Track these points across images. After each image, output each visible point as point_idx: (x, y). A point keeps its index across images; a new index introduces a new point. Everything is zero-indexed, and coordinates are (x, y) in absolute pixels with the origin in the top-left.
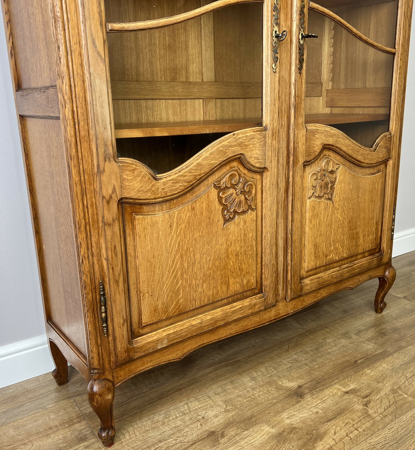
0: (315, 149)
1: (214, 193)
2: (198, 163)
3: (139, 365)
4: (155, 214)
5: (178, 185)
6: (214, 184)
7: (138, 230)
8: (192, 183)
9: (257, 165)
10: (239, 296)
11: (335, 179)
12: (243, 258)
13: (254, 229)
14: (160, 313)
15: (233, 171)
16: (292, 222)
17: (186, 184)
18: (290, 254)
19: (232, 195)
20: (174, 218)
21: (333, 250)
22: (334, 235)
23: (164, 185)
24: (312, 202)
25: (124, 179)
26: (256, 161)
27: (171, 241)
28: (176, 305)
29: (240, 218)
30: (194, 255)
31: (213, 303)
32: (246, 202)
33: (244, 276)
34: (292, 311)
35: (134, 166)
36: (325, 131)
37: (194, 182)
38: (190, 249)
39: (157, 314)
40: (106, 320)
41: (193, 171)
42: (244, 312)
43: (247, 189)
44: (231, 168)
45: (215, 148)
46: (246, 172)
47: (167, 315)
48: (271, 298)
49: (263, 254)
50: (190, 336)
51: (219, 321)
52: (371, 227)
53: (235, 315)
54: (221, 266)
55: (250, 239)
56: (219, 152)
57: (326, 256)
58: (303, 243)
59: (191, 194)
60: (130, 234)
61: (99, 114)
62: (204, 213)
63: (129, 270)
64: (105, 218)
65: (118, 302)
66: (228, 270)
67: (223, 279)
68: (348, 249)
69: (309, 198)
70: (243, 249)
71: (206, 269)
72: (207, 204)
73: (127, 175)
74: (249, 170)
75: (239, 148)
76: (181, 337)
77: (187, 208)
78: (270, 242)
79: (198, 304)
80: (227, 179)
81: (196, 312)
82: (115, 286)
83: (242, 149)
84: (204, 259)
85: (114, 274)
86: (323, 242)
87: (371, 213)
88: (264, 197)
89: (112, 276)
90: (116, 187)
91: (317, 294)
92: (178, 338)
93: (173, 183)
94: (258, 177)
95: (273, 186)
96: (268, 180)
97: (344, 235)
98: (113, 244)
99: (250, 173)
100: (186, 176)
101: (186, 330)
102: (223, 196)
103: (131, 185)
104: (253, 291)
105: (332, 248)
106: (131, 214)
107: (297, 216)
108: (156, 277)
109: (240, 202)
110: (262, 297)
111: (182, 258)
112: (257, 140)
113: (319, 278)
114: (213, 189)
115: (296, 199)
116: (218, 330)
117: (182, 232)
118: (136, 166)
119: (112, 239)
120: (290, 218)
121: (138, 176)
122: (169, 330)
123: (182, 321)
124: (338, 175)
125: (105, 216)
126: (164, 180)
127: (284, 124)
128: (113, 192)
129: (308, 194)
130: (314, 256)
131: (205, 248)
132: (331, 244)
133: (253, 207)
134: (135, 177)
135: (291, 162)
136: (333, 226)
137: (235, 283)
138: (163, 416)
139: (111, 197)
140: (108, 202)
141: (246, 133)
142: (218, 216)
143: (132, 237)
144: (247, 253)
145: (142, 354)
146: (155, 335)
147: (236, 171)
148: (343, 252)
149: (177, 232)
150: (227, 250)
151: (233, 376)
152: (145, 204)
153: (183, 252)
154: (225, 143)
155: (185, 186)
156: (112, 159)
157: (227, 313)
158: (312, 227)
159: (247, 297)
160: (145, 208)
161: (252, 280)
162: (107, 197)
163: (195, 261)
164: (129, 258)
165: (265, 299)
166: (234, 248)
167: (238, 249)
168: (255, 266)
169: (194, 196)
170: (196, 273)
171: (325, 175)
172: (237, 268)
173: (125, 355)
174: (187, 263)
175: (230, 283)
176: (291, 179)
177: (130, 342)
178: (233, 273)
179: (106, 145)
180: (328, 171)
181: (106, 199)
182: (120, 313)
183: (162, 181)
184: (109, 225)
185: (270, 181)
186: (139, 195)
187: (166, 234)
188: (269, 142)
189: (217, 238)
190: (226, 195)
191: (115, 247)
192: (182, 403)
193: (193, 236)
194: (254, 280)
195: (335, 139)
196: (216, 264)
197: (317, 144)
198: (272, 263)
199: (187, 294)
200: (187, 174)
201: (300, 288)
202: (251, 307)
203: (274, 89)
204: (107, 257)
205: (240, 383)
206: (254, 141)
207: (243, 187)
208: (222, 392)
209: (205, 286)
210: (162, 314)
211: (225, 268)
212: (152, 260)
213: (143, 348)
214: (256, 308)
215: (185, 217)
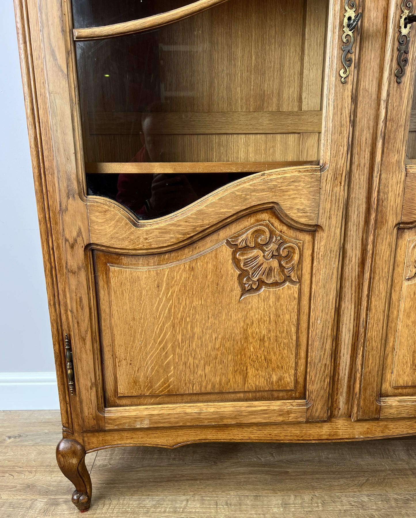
1: (226, 252)
2: (199, 211)
3: (116, 438)
4: (136, 269)
5: (167, 237)
6: (227, 240)
7: (112, 285)
8: (189, 236)
9: (303, 220)
10: (265, 394)
12: (272, 346)
13: (293, 309)
14: (142, 387)
15: (260, 225)
16: (367, 310)
17: (181, 236)
18: (360, 356)
19: (256, 258)
20: (164, 277)
23: (147, 234)
24: (413, 287)
25: (93, 222)
26: (301, 214)
27: (159, 304)
28: (164, 383)
29: (269, 292)
30: (192, 328)
31: (221, 393)
32: (283, 271)
33: (273, 370)
34: (362, 437)
35: (106, 207)
37: (192, 235)
38: (186, 319)
39: (137, 387)
40: (73, 378)
41: (191, 220)
42: (269, 417)
43: (283, 253)
44: (257, 221)
45: (229, 192)
46: (285, 228)
47: (152, 391)
48: (319, 410)
49: (309, 348)
50: (181, 424)
51: (227, 418)
53: (253, 416)
54: (234, 349)
55: (286, 322)
56: (234, 197)
58: (391, 344)
59: (191, 249)
60: (104, 287)
61: (60, 141)
62: (209, 277)
63: (103, 328)
64: (69, 264)
65: (84, 363)
66: (245, 356)
67: (238, 367)
69: (409, 279)
70: (273, 334)
71: (210, 348)
72: (214, 266)
73: (97, 217)
74: (290, 227)
75: (270, 195)
76: (169, 422)
77: (182, 267)
78: (322, 332)
79: (196, 389)
80: (249, 236)
81: (195, 398)
82: (81, 343)
83: (276, 196)
84: (208, 336)
85: (79, 330)
88: (314, 268)
89: (77, 331)
90: (83, 230)
92: (164, 423)
93: (160, 233)
94: (307, 238)
95: (331, 253)
96: (322, 244)
98: (79, 295)
99: (292, 231)
100: (180, 226)
101: (176, 416)
102: (241, 258)
103: (101, 230)
104: (290, 393)
106: (106, 264)
107: (377, 303)
108: (137, 344)
109: (271, 270)
110: (303, 405)
111: (174, 327)
112: (303, 185)
114: (224, 247)
115: (377, 278)
116: (230, 428)
117: (175, 295)
119: (76, 289)
120: (364, 303)
121: (111, 219)
122: (154, 410)
123: (177, 403)
125: (69, 261)
126: (149, 228)
127: (365, 164)
128: (78, 236)
129: (406, 273)
131: (210, 321)
133: (294, 279)
134: (107, 220)
135: (372, 222)
137: (258, 376)
138: (154, 503)
139: (76, 240)
140: (72, 247)
141: (286, 173)
142: (231, 283)
144: (280, 340)
145: (116, 427)
146: (134, 410)
147: (267, 226)
149: (168, 294)
150: (245, 330)
151: (264, 490)
152: (123, 254)
153: (176, 321)
154: (247, 185)
155: (178, 238)
156: (77, 196)
157: (241, 412)
158: (410, 324)
159: (278, 399)
160: (125, 260)
161: (288, 377)
162: (71, 241)
163: (194, 334)
164: (103, 315)
165: (308, 409)
166: (257, 330)
167: (264, 332)
168: (293, 360)
169: (195, 252)
170: (195, 351)
172: (261, 357)
173: (93, 423)
174: (182, 336)
175: (250, 375)
176: (370, 247)
177: (100, 410)
178: (254, 362)
179: (69, 179)
181: (69, 243)
182: (87, 375)
183: (145, 228)
184: (74, 273)
185: (325, 246)
186: (112, 242)
187: (152, 295)
188: (328, 187)
189: (229, 312)
190: (245, 257)
191: (81, 299)
192: (184, 498)
193: (191, 302)
194: (290, 378)
196: (226, 345)
198: (324, 362)
199: (181, 373)
200: (182, 223)
201: (377, 409)
202: (281, 413)
203: (342, 109)
204: (72, 309)
205: (265, 502)
206: (299, 186)
207: (278, 250)
208: (235, 505)
209: (208, 369)
210: (144, 388)
211: (241, 353)
212: (131, 322)
213: (116, 421)
214: (292, 417)
215: (181, 278)
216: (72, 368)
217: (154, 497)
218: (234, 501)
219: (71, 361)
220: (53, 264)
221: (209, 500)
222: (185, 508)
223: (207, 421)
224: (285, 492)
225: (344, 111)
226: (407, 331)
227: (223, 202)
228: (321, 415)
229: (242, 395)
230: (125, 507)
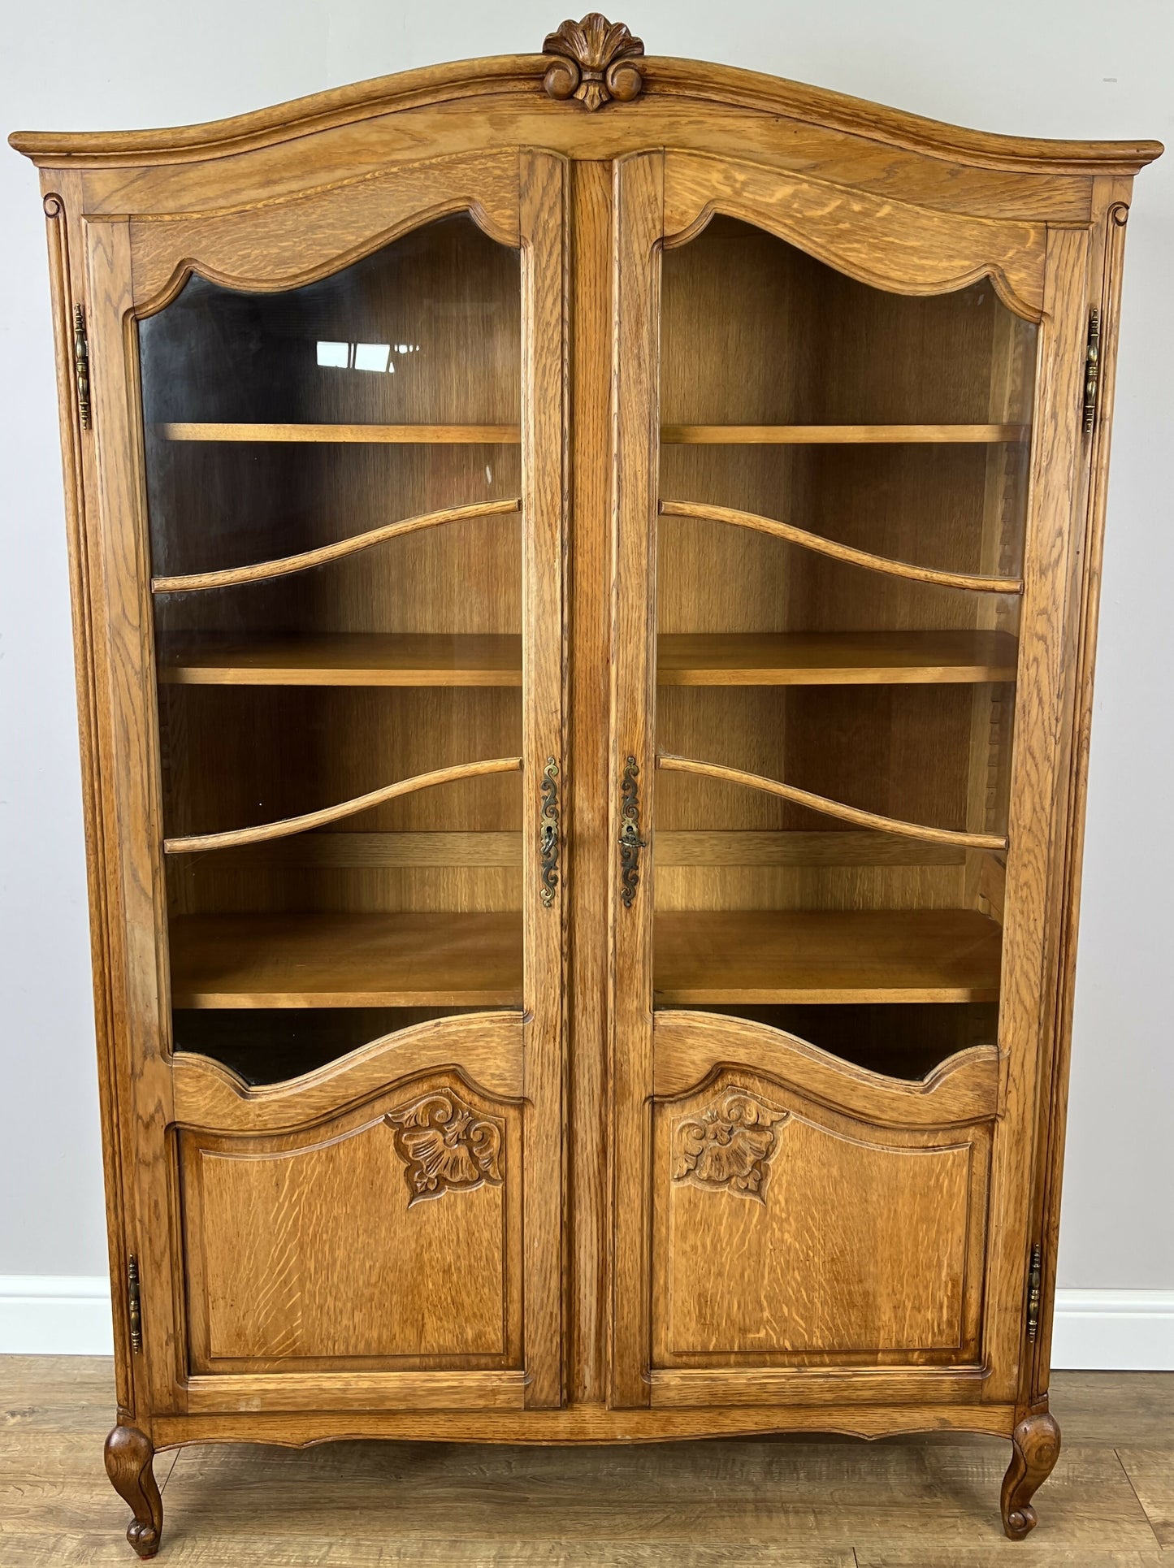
0: (685, 1069)
1: (386, 1135)
2: (341, 1076)
3: (207, 1427)
4: (244, 1157)
5: (292, 1112)
6: (386, 1116)
7: (206, 1181)
8: (325, 1111)
9: (500, 1090)
10: (456, 1360)
11: (772, 1145)
12: (463, 1281)
13: (497, 1223)
14: (250, 1344)
15: (437, 1094)
16: (614, 1226)
17: (312, 1111)
18: (610, 1301)
19: (433, 1143)
20: (286, 1170)
21: (768, 1321)
22: (769, 1281)
23: (261, 1109)
24: (686, 1191)
25: (180, 1091)
26: (497, 1082)
27: (278, 1214)
28: (286, 1338)
29: (457, 1194)
30: (332, 1250)
31: (380, 1356)
32: (476, 1164)
33: (467, 1320)
34: (628, 1437)
35: (200, 1071)
36: (721, 1031)
37: (330, 1110)
38: (321, 1236)
39: (243, 1343)
40: (138, 1328)
42: (462, 1400)
43: (476, 1137)
44: (434, 1088)
45: (386, 1049)
46: (476, 1099)
47: (266, 1351)
48: (546, 1390)
49: (526, 1284)
50: (315, 1408)
51: (392, 1399)
52: (926, 1287)
53: (435, 1398)
54: (401, 1285)
55: (485, 1244)
57: (744, 1331)
58: (662, 1282)
59: (330, 1129)
60: (192, 1182)
61: (138, 982)
62: (358, 1171)
63: (190, 1247)
64: (141, 1151)
65: (157, 1300)
66: (420, 1297)
67: (408, 1314)
68: (829, 1329)
69: (679, 1179)
70: (464, 1263)
71: (361, 1283)
72: (365, 1154)
73: (186, 1084)
74: (483, 1098)
75: (449, 1053)
76: (294, 1404)
77: (316, 1155)
78: (542, 1262)
79: (340, 1349)
80: (422, 1110)
81: (338, 1363)
82: (154, 1272)
83: (457, 1055)
84: (358, 1263)
85: (152, 1251)
86: (730, 1292)
87: (926, 1251)
88: (525, 1160)
89: (149, 1252)
90: (163, 1102)
91: (721, 1418)
92: (286, 1404)
93: (280, 1106)
94: (512, 1115)
95: (547, 1139)
96: (533, 1125)
97: (810, 1289)
98: (154, 1198)
99: (487, 1103)
100: (311, 1096)
101: (306, 1394)
102: (410, 1143)
103: (192, 1102)
104: (498, 1359)
105: (766, 1314)
106: (197, 1149)
107: (628, 1216)
108: (243, 1274)
109: (456, 1161)
110: (519, 1380)
112: (496, 1039)
113: (712, 1379)
114: (381, 1127)
115: (624, 1178)
116: (398, 1416)
117: (303, 1199)
118: (205, 1070)
119: (150, 1188)
121: (207, 1088)
122: (269, 1383)
123: (308, 1371)
124: (781, 1137)
125: (140, 1148)
126: (264, 1098)
127: (594, 1007)
128: (157, 1111)
129: (674, 1171)
130: (698, 1322)
131: (360, 1240)
132: (759, 1302)
133: (494, 1176)
134: (200, 1090)
135: (610, 1093)
136: (768, 1261)
137: (442, 1330)
139: (152, 1118)
140: (147, 1126)
141: (471, 1023)
142: (394, 1181)
143: (196, 1192)
144: (477, 1272)
145: (205, 1410)
146: (237, 1382)
147: (448, 1096)
148: (811, 1333)
149: (292, 1196)
150: (419, 1255)
151: (473, 1531)
152: (222, 1136)
153: (305, 1238)
154: (412, 1040)
155: (308, 1115)
156: (158, 1056)
157: (414, 1389)
158: (688, 1249)
159: (478, 1368)
160: (226, 1144)
161: (492, 1333)
162: (146, 1118)
163: (334, 1261)
164: (190, 1227)
165: (527, 1387)
166: (438, 1255)
167: (450, 1258)
168: (499, 1304)
169: (337, 1133)
170: (338, 1287)
171: (731, 1132)
172: (446, 1299)
173: (168, 1401)
174: (315, 1263)
175: (428, 1327)
176: (610, 1128)
177: (181, 1379)
178: (435, 1306)
180: (743, 1124)
181: (143, 1121)
182: (161, 1321)
183: (259, 1100)
184: (148, 1165)
185: (538, 1126)
186: (208, 1120)
187: (267, 1198)
188: (536, 1044)
189: (391, 1226)
190: (416, 1142)
191: (156, 1203)
192: (326, 1540)
193: (330, 1211)
194: (496, 1335)
195: (758, 1052)
196: (388, 1279)
197: (695, 1059)
198: (549, 1310)
199: (314, 1322)
200: (315, 1093)
201: (644, 1389)
202: (482, 1392)
203: (548, 940)
204: (142, 1217)
205: (468, 1553)
206: (492, 1042)
207: (467, 1131)
208: (412, 1556)
209: (358, 1316)
210: (254, 1345)
211: (412, 1291)
212: (234, 1240)
213: (206, 1398)
214: (500, 1401)
215: (313, 1172)
216: (138, 1310)
217: (272, 1538)
218: (413, 1549)
219: (137, 1298)
220: (117, 1148)
221: (369, 1546)
222: (324, 1558)
223: (357, 1404)
224: (509, 1535)
225: (551, 942)
226: (684, 1261)
227: (377, 1064)
228: (551, 1398)
229: (417, 1361)
230: (219, 1554)
